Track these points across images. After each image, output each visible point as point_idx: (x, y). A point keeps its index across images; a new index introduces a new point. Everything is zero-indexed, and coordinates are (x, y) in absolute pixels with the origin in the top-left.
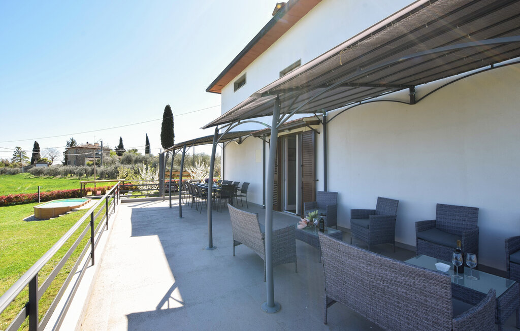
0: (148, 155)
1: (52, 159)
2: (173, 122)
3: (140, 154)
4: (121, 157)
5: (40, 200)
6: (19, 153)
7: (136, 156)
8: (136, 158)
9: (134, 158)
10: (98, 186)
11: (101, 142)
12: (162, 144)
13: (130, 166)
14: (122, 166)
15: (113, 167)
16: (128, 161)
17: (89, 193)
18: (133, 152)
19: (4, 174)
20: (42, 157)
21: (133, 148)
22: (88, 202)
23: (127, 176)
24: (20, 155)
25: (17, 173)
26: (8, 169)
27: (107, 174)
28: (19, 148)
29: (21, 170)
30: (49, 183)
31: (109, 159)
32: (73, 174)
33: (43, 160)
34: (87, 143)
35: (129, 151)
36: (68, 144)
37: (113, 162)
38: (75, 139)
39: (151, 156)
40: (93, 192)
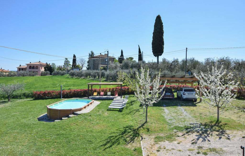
0: (141, 62)
1: (82, 66)
2: (163, 31)
3: (135, 61)
4: (121, 64)
5: (62, 96)
6: (67, 62)
7: (132, 63)
8: (132, 64)
9: (130, 65)
10: (103, 87)
11: (108, 52)
12: (153, 52)
13: (128, 71)
14: (121, 71)
15: (115, 71)
16: (126, 66)
17: (95, 94)
18: (130, 60)
19: (58, 75)
20: (77, 64)
21: (130, 57)
22: (91, 104)
23: (125, 79)
24: (67, 63)
25: (64, 74)
26: (60, 71)
27: (111, 76)
28: (67, 59)
29: (66, 73)
30: (75, 82)
31: (113, 65)
32: (90, 76)
33: (77, 66)
34: (101, 54)
35: (127, 59)
36: (90, 55)
37: (116, 67)
38: (93, 51)
39: (144, 62)
40: (98, 92)
